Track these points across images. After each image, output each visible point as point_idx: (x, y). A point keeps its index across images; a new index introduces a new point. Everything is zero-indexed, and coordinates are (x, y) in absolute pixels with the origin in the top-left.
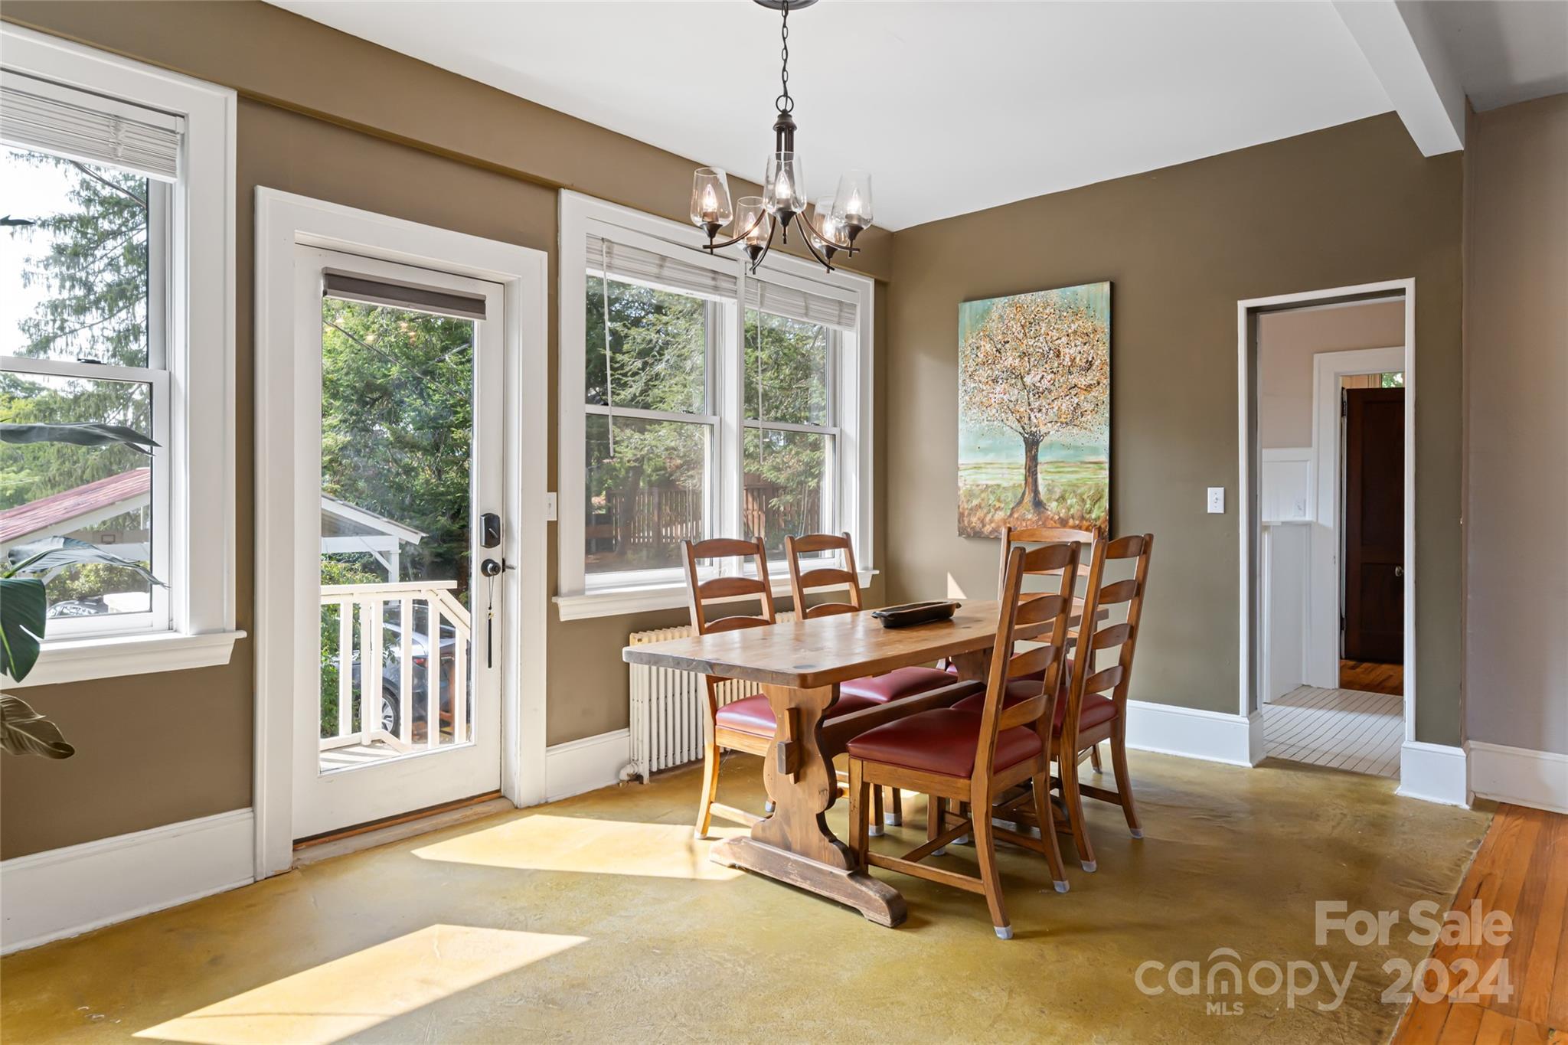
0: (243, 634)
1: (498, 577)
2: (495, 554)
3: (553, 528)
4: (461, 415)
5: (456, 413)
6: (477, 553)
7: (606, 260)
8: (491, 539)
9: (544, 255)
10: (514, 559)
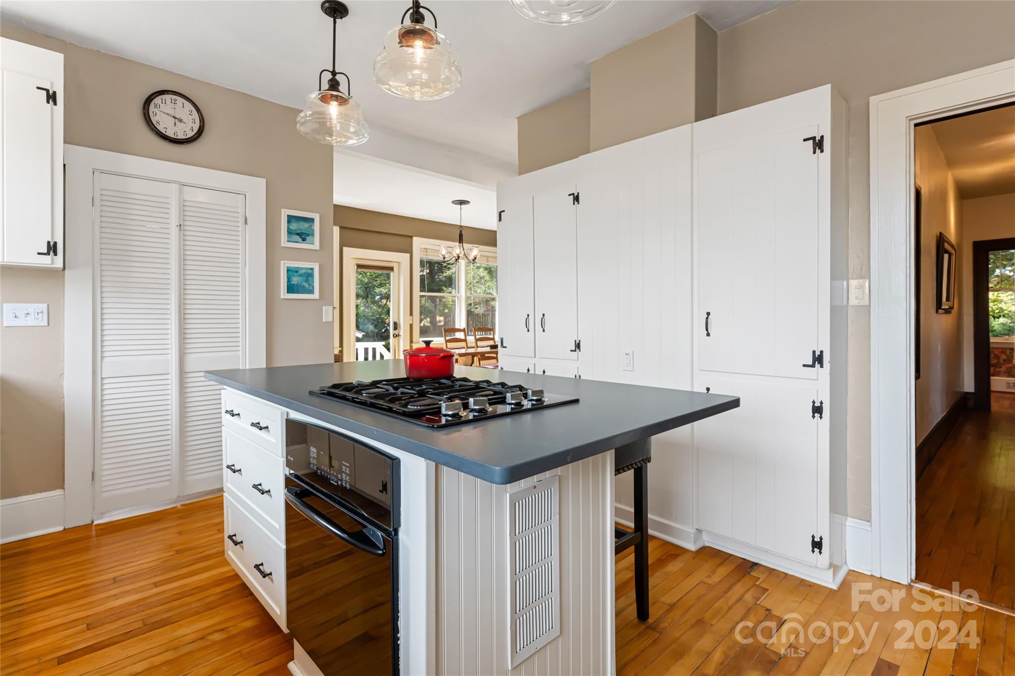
0: (341, 349)
1: (397, 338)
2: (396, 332)
3: (411, 325)
4: (379, 282)
5: (376, 281)
6: (392, 332)
7: (425, 254)
8: (395, 328)
9: (409, 255)
10: (401, 333)
